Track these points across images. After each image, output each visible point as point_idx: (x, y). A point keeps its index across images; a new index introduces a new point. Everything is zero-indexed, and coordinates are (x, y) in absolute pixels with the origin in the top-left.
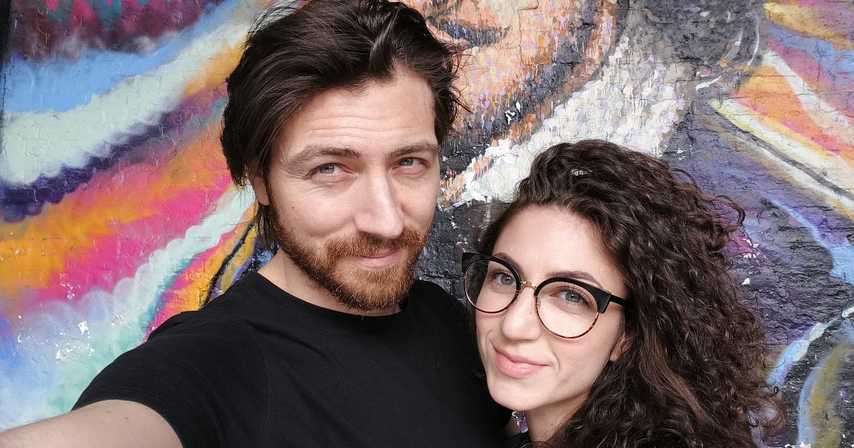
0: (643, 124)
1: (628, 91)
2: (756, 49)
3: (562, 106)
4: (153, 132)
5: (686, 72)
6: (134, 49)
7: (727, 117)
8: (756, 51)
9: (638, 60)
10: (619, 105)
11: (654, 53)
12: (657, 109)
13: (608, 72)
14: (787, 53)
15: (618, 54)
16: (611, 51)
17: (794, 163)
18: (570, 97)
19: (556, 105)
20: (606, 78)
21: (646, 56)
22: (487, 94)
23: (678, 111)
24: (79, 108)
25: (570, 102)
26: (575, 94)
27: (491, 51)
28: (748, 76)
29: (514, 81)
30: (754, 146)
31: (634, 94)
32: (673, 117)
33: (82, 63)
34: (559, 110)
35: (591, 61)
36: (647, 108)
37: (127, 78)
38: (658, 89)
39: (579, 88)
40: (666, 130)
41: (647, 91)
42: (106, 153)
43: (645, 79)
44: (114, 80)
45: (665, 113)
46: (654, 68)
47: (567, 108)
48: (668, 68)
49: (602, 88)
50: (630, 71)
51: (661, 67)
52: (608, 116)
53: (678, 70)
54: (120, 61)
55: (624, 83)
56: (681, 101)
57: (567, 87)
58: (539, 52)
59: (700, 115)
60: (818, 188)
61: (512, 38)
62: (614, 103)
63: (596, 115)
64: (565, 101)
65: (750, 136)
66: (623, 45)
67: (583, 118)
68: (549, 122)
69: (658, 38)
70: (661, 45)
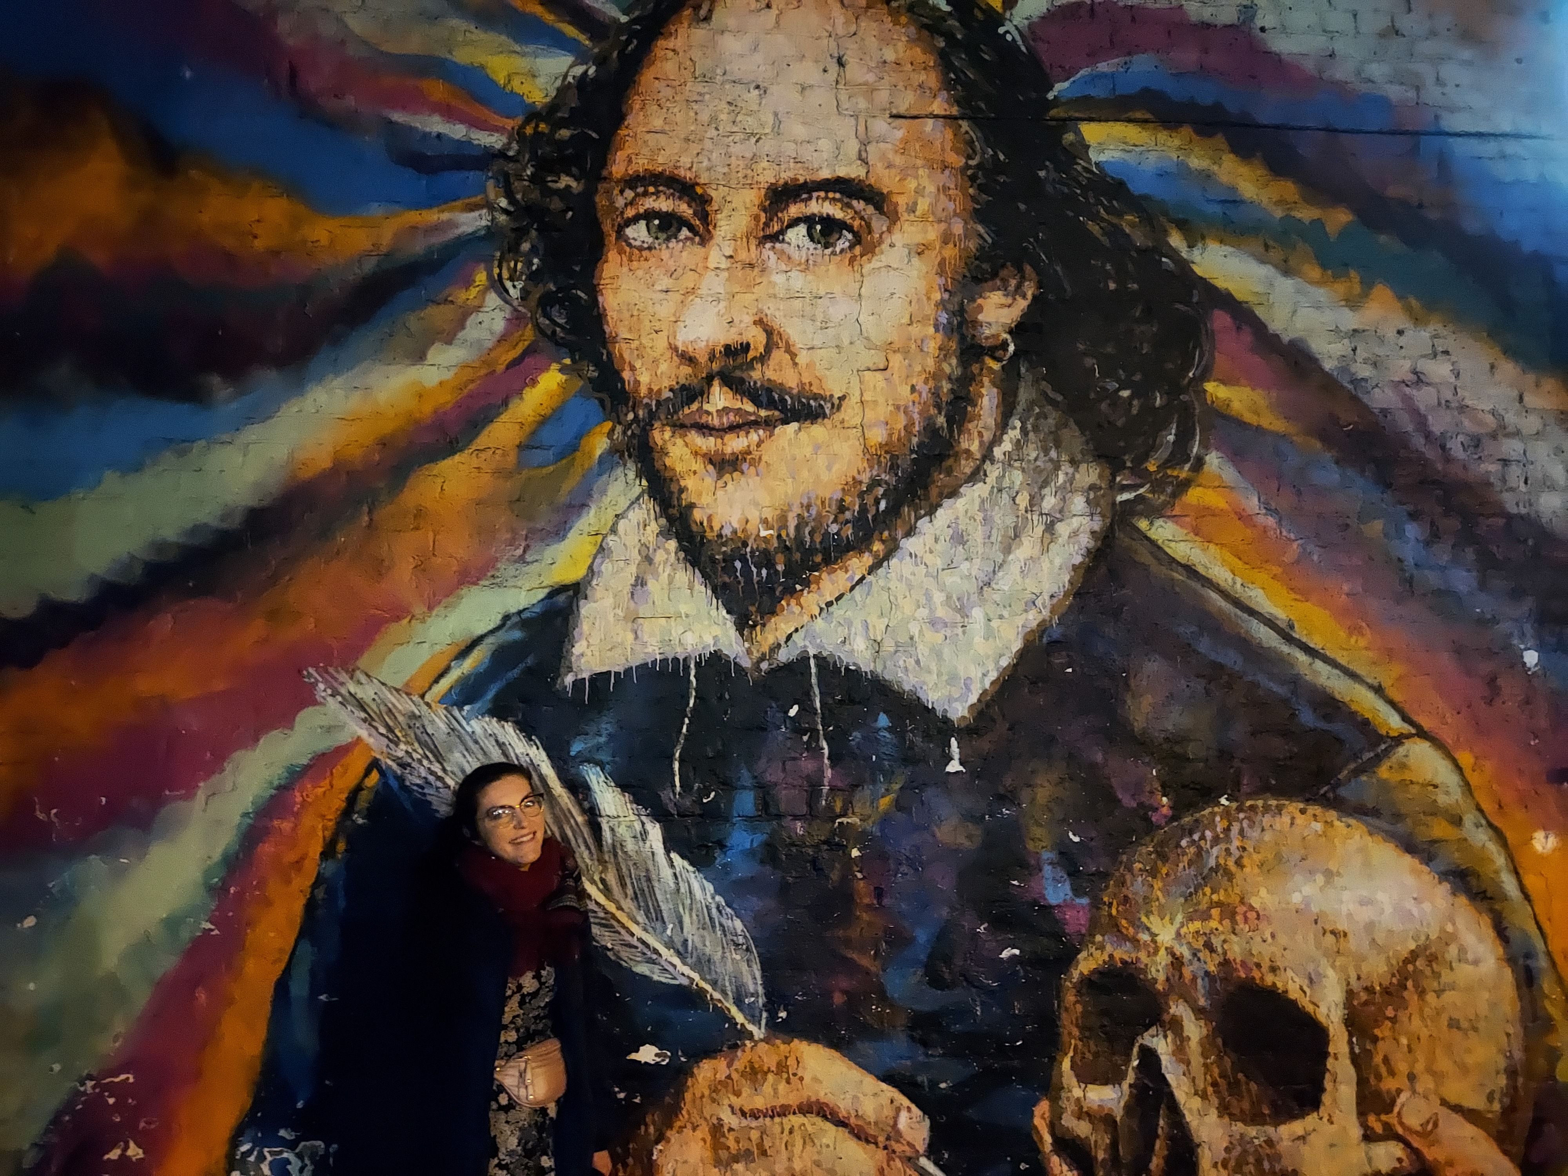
0: (1045, 550)
1: (1023, 500)
2: (1195, 448)
3: (927, 518)
5: (1100, 476)
6: (191, 395)
7: (1160, 542)
8: (1195, 450)
9: (1034, 455)
10: (1010, 521)
11: (1058, 445)
12: (1063, 529)
13: (993, 472)
14: (1235, 456)
15: (1007, 445)
16: (997, 440)
17: (1252, 612)
18: (941, 505)
19: (918, 518)
20: (991, 479)
21: (1046, 452)
22: (813, 496)
23: (1093, 533)
25: (940, 512)
26: (947, 503)
27: (818, 431)
28: (1184, 486)
29: (854, 478)
30: (1196, 585)
31: (1031, 505)
32: (1085, 541)
33: (84, 412)
34: (923, 524)
35: (968, 452)
36: (1050, 528)
37: (177, 445)
38: (1064, 499)
39: (954, 493)
40: (1078, 560)
41: (1049, 502)
43: (1045, 484)
44: (151, 446)
45: (1075, 533)
46: (1057, 468)
47: (935, 522)
48: (1077, 469)
49: (985, 494)
50: (1023, 470)
51: (1066, 468)
52: (996, 536)
53: (1089, 473)
54: (162, 414)
55: (1017, 488)
56: (1097, 518)
57: (934, 492)
58: (890, 435)
59: (1123, 538)
60: (1285, 649)
61: (850, 413)
62: (1003, 518)
63: (977, 535)
64: (931, 512)
65: (1190, 570)
66: (1014, 434)
67: (959, 538)
68: (909, 544)
69: (1061, 425)
70: (1066, 434)
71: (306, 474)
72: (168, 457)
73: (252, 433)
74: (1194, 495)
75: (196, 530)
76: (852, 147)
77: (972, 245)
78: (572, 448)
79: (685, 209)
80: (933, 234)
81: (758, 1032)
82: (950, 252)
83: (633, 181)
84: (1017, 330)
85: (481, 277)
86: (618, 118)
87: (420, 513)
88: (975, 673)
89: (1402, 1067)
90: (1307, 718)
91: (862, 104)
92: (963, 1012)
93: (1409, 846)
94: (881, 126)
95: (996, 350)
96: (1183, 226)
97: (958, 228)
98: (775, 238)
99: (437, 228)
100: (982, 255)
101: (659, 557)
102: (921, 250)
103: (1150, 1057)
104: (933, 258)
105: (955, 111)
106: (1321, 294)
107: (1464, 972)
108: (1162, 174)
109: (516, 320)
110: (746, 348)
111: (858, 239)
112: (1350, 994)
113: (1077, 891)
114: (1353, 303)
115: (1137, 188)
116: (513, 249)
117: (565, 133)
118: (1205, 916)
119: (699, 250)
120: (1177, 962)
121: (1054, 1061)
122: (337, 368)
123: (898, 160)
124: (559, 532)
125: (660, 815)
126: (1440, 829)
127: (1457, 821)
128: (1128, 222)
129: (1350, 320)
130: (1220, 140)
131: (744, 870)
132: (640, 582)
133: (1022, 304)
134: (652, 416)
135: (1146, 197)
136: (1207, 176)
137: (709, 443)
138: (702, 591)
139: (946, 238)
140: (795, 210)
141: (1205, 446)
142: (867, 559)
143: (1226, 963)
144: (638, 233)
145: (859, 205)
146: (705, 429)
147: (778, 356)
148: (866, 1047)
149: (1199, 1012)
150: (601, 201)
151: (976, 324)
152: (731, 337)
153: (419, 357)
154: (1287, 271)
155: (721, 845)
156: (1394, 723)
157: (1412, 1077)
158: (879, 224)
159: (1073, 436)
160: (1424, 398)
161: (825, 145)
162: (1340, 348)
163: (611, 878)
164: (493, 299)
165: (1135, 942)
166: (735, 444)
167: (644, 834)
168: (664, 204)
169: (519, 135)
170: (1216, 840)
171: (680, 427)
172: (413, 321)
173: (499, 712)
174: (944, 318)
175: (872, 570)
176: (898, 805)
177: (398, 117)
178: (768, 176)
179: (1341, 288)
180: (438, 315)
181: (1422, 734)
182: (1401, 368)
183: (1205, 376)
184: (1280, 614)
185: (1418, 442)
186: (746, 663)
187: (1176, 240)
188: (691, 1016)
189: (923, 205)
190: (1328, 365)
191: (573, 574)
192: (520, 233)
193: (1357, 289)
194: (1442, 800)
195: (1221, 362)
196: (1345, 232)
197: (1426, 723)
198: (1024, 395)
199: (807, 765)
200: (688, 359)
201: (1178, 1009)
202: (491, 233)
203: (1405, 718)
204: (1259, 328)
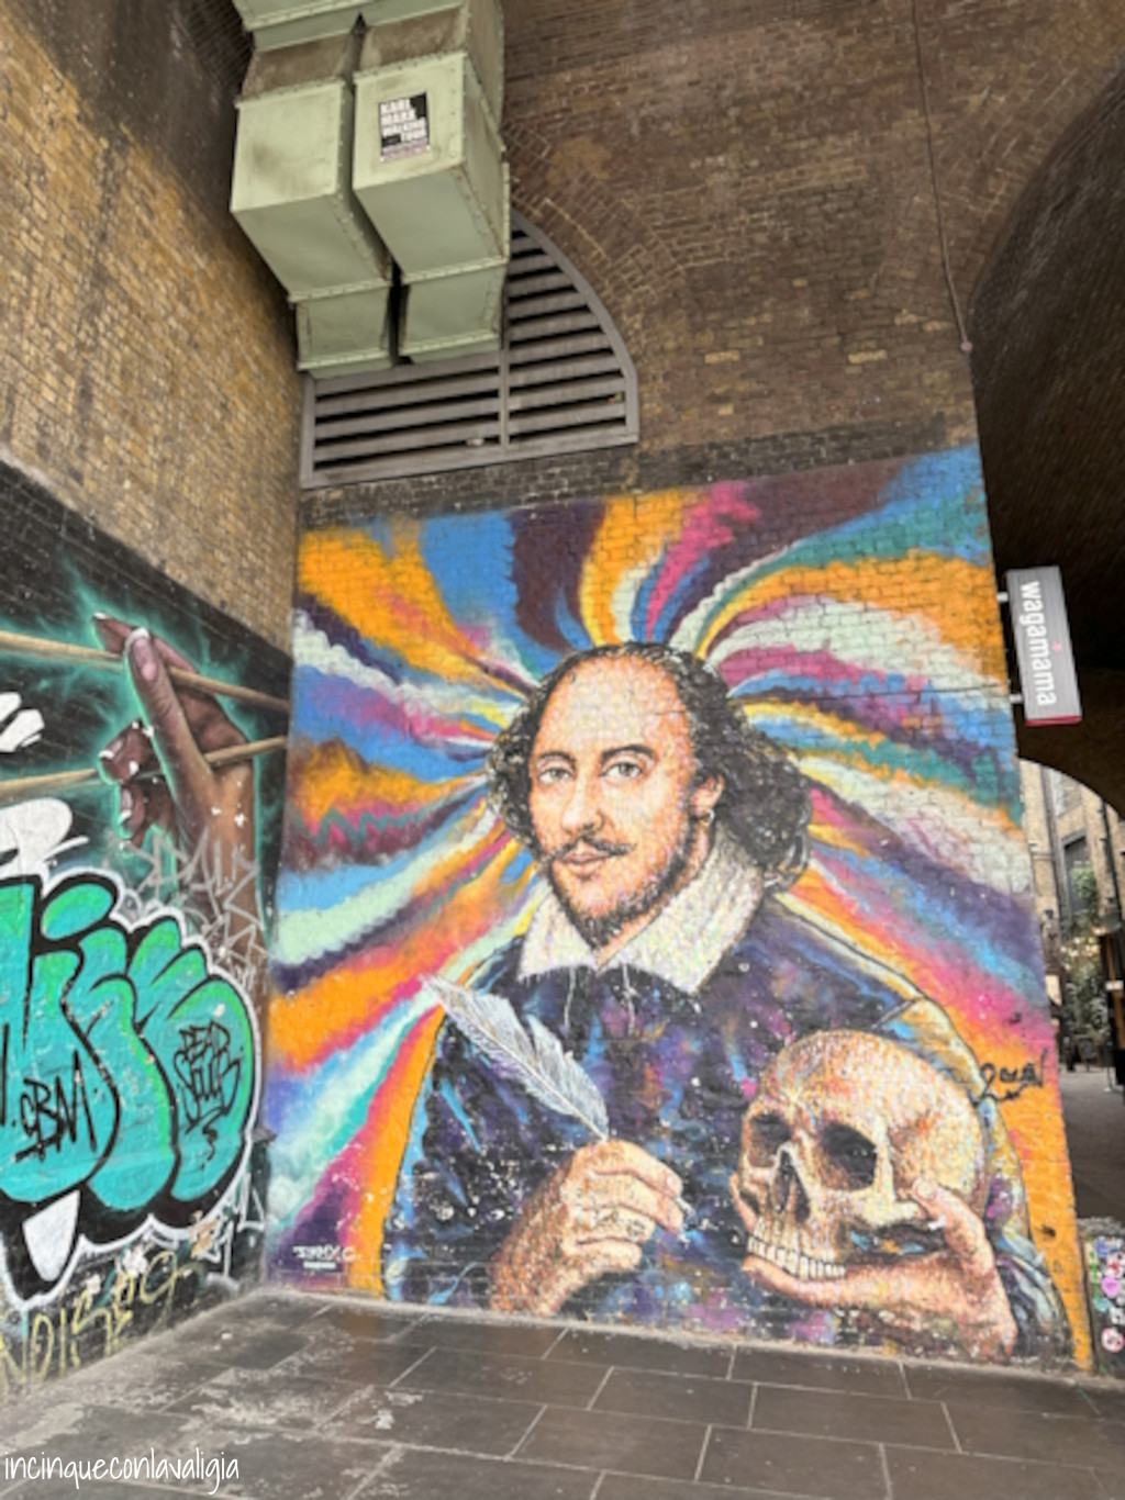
0: (731, 911)
1: (719, 887)
2: (804, 857)
4: (390, 923)
5: (758, 874)
6: (376, 863)
7: (787, 905)
8: (804, 859)
9: (725, 865)
10: (714, 897)
11: (736, 860)
12: (739, 900)
13: (705, 874)
14: (825, 860)
15: (711, 861)
16: (706, 859)
17: (834, 938)
20: (705, 878)
21: (731, 864)
22: (623, 890)
23: (754, 901)
24: (336, 907)
25: (681, 895)
27: (625, 860)
28: (797, 877)
29: (641, 880)
30: (806, 925)
31: (724, 889)
32: (751, 906)
33: (338, 874)
35: (694, 866)
37: (370, 884)
38: (740, 886)
39: (686, 885)
40: (746, 915)
41: (732, 887)
42: (357, 939)
43: (730, 879)
44: (362, 886)
46: (736, 871)
47: (678, 900)
48: (746, 871)
49: (702, 885)
50: (720, 873)
52: (707, 905)
53: (752, 873)
54: (366, 871)
55: (717, 881)
56: (756, 894)
58: (657, 860)
59: (769, 905)
60: (852, 956)
61: (640, 852)
62: (710, 896)
63: (698, 905)
64: (677, 893)
65: (803, 919)
66: (715, 855)
67: (690, 907)
68: (667, 910)
69: (737, 850)
70: (740, 855)
71: (419, 893)
72: (368, 890)
73: (398, 877)
74: (804, 881)
75: (379, 919)
76: (638, 730)
77: (693, 770)
78: (520, 875)
79: (565, 765)
80: (675, 766)
81: (604, 1137)
82: (683, 773)
83: (543, 756)
84: (716, 807)
85: (483, 804)
86: (537, 728)
87: (461, 908)
88: (698, 970)
89: (918, 1167)
90: (865, 990)
91: (641, 710)
92: (696, 1131)
93: (920, 1055)
94: (651, 718)
95: (706, 817)
96: (794, 750)
97: (686, 761)
98: (604, 774)
99: (467, 784)
100: (699, 773)
101: (558, 921)
102: (669, 773)
103: (785, 1156)
104: (675, 777)
105: (684, 707)
106: (866, 777)
107: (950, 1120)
108: (784, 727)
109: (497, 822)
110: (592, 825)
111: (641, 771)
112: (889, 1129)
113: (750, 1075)
114: (884, 780)
115: (771, 734)
116: (496, 790)
117: (516, 739)
118: (813, 1089)
119: (571, 784)
120: (799, 1111)
121: (739, 1155)
122: (428, 849)
123: (659, 734)
124: (515, 912)
125: (560, 1037)
126: (936, 1047)
127: (946, 1043)
128: (768, 752)
129: (882, 788)
130: (813, 706)
131: (597, 1062)
132: (550, 933)
133: (716, 795)
134: (554, 859)
135: (777, 739)
136: (806, 725)
137: (577, 869)
138: (576, 936)
139: (681, 767)
140: (613, 761)
141: (809, 856)
142: (648, 918)
143: (824, 1113)
144: (547, 778)
145: (641, 756)
146: (576, 862)
147: (607, 828)
148: (652, 1146)
149: (811, 1135)
150: (531, 766)
151: (694, 806)
152: (587, 821)
153: (460, 839)
154: (850, 767)
155: (586, 1051)
156: (912, 992)
157: (922, 1172)
158: (650, 763)
159: (743, 855)
160: (925, 826)
161: (626, 730)
162: (880, 803)
163: (540, 1065)
164: (488, 813)
165: (779, 1101)
166: (590, 868)
167: (553, 1047)
168: (558, 763)
169: (497, 742)
170: (819, 1051)
171: (565, 862)
172: (458, 826)
173: (494, 991)
174: (681, 804)
175: (651, 922)
176: (665, 1033)
177: (451, 740)
178: (602, 746)
179: (878, 773)
180: (466, 822)
181: (927, 998)
182: (912, 811)
183: (809, 822)
184: (849, 939)
185: (922, 848)
186: (595, 968)
187: (791, 758)
188: (575, 1129)
189: (670, 752)
190: (872, 813)
191: (520, 931)
192: (499, 783)
193: (887, 773)
194: (938, 1031)
195: (816, 816)
196: (880, 747)
197: (929, 993)
198: (720, 837)
199: (623, 1014)
200: (568, 832)
201: (800, 1133)
202: (488, 785)
203: (918, 990)
204: (835, 797)
